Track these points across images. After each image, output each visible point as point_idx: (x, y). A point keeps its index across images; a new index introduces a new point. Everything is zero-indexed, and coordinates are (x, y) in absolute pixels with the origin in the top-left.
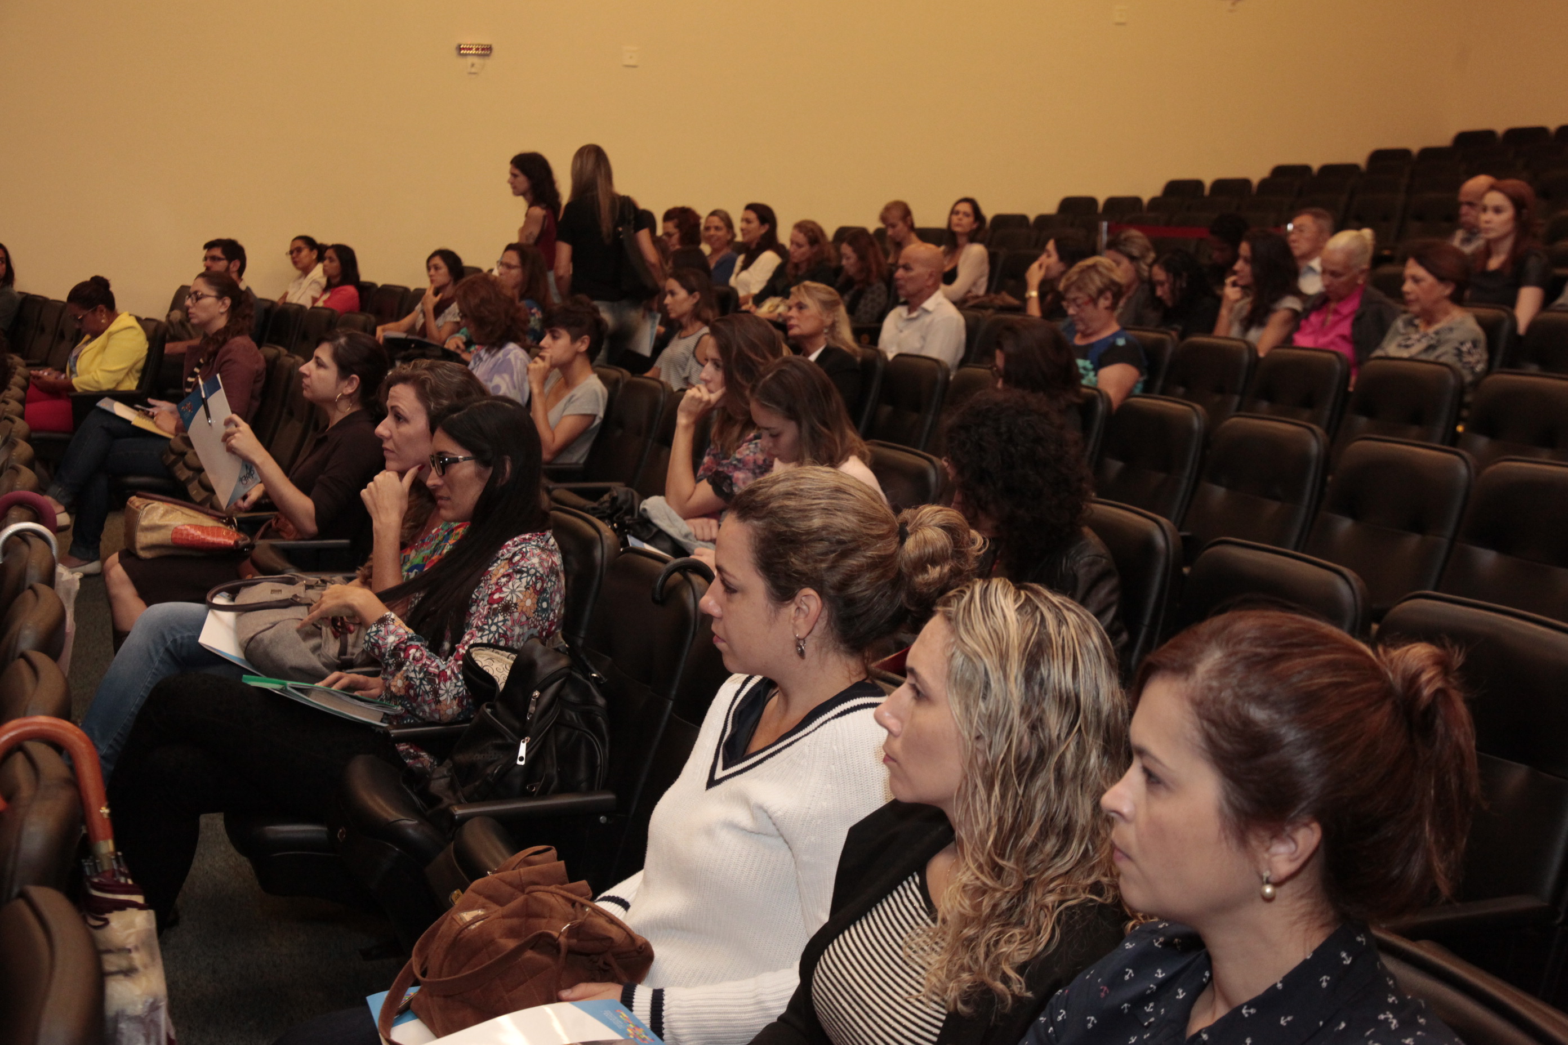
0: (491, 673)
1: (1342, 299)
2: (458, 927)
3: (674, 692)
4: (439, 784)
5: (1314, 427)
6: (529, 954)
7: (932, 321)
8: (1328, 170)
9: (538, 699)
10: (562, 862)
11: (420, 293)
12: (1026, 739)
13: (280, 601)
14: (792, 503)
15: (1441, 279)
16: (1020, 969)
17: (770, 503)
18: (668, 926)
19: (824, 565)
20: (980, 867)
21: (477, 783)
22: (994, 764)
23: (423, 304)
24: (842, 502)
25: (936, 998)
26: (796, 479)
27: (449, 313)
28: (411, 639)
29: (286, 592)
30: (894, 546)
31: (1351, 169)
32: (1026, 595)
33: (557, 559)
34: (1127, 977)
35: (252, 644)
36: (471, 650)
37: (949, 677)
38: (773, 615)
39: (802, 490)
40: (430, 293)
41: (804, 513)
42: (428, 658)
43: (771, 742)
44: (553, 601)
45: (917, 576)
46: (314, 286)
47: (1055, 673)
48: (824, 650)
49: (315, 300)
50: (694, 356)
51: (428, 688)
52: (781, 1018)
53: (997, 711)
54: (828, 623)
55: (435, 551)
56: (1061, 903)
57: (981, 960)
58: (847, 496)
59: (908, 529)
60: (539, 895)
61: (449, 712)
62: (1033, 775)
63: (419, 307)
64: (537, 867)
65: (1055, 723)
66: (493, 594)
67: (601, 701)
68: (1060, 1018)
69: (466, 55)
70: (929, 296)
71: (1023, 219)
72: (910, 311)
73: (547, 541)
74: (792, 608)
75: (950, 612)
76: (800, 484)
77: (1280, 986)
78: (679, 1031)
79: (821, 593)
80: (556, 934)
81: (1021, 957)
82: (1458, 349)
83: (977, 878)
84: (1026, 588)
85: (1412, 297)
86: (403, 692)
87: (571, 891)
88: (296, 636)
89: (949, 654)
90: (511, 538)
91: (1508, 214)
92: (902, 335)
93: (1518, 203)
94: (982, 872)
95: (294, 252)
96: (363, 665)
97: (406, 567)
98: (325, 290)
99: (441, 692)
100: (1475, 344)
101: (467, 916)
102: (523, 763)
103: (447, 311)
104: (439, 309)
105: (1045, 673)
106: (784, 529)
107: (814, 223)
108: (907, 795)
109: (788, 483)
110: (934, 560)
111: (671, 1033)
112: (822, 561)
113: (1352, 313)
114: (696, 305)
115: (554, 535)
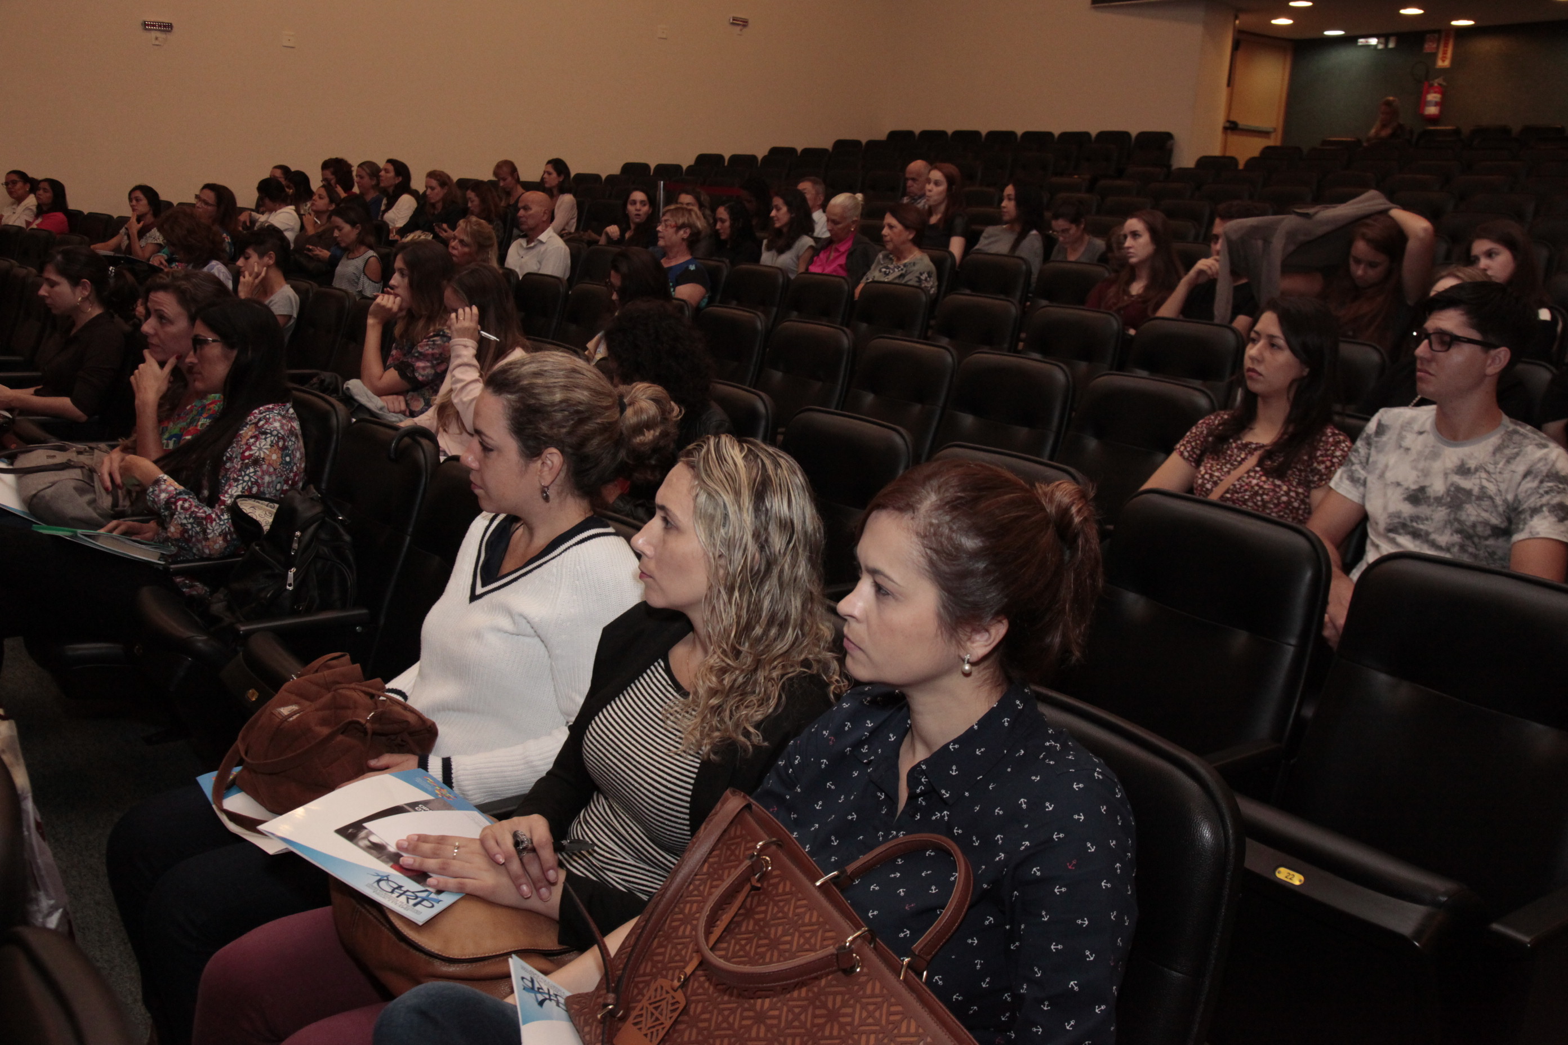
0: (255, 517)
1: (841, 241)
2: (278, 720)
3: (410, 529)
4: (218, 606)
5: (845, 329)
6: (340, 738)
7: (546, 250)
8: (806, 151)
9: (299, 538)
10: (358, 665)
11: (123, 220)
12: (757, 555)
13: (56, 465)
14: (540, 381)
15: (907, 227)
16: (757, 726)
17: (520, 381)
18: (445, 708)
19: (564, 430)
20: (724, 652)
21: (254, 605)
22: (734, 576)
23: (127, 229)
24: (578, 381)
25: (692, 752)
26: (539, 362)
27: (150, 237)
28: (180, 493)
29: (60, 458)
30: (618, 415)
31: (823, 151)
32: (748, 447)
33: (296, 425)
34: (846, 728)
35: (35, 500)
36: (238, 500)
37: (695, 512)
38: (524, 469)
39: (546, 371)
40: (134, 220)
41: (549, 389)
42: (196, 507)
43: (521, 565)
44: (295, 456)
45: (635, 438)
46: (27, 212)
47: (776, 506)
48: (563, 495)
49: (28, 223)
50: (365, 274)
51: (198, 529)
52: (549, 773)
53: (735, 536)
54: (567, 474)
55: (191, 423)
56: (783, 676)
57: (727, 719)
58: (581, 376)
59: (626, 400)
60: (340, 691)
61: (217, 546)
62: (762, 583)
63: (123, 231)
64: (337, 669)
65: (777, 542)
66: (244, 452)
67: (347, 538)
68: (797, 762)
69: (151, 30)
70: (543, 231)
71: (597, 177)
72: (528, 243)
73: (288, 411)
74: (539, 462)
75: (693, 462)
76: (545, 366)
77: (976, 727)
78: (467, 788)
79: (562, 452)
80: (363, 721)
81: (759, 717)
82: (919, 278)
83: (723, 661)
84: (746, 442)
85: (888, 238)
86: (178, 536)
87: (369, 687)
88: (73, 492)
89: (694, 494)
90: (257, 407)
91: (943, 187)
92: (523, 260)
93: (950, 180)
94: (726, 656)
95: (9, 184)
96: (133, 515)
97: (166, 436)
98: (37, 216)
99: (208, 531)
100: (930, 275)
101: (285, 711)
102: (291, 588)
103: (148, 235)
104: (142, 233)
105: (768, 505)
106: (533, 401)
107: (443, 172)
108: (658, 601)
109: (534, 365)
110: (649, 425)
111: (460, 789)
112: (564, 427)
113: (846, 251)
114: (359, 234)
115: (293, 407)
